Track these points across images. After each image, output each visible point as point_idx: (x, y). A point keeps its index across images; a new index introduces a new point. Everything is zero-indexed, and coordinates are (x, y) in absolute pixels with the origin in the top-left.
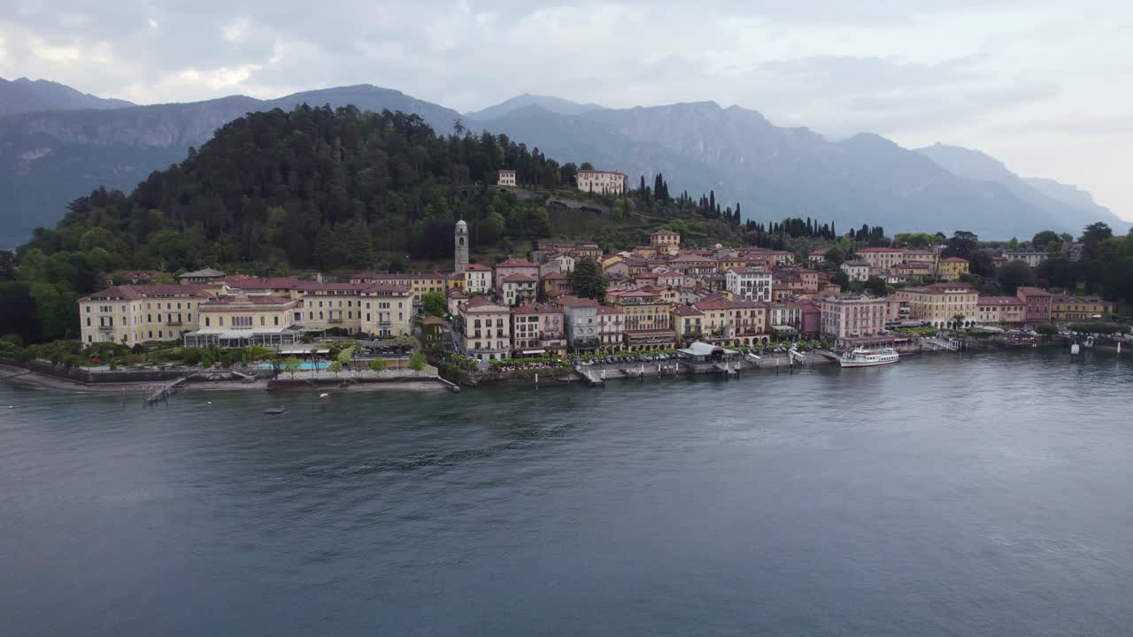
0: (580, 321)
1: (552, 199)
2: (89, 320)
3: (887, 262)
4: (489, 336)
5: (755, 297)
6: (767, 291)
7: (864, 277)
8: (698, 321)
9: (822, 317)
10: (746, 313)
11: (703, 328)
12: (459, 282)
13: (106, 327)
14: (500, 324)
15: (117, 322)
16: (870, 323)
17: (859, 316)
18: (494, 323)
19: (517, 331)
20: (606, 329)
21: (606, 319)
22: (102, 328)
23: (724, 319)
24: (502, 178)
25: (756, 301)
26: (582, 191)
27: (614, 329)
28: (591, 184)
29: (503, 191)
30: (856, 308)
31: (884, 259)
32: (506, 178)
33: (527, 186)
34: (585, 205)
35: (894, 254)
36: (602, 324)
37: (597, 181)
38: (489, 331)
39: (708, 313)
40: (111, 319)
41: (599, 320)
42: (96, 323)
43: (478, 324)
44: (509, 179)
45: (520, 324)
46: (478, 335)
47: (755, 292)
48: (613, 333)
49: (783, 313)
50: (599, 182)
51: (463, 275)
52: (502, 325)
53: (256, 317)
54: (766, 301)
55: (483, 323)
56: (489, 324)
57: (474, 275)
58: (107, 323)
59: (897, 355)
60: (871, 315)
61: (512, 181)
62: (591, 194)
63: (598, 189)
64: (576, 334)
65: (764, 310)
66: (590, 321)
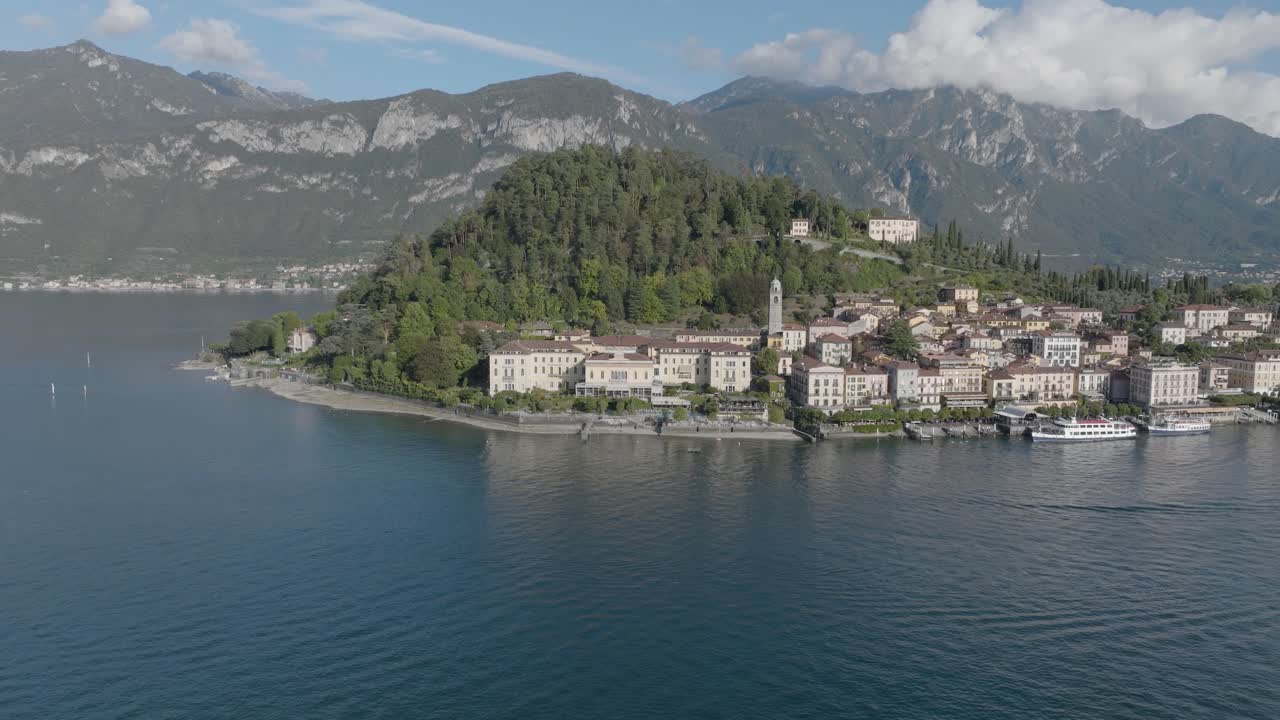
0: (903, 383)
1: (846, 249)
2: (496, 370)
3: (1209, 322)
4: (826, 394)
5: (1062, 362)
6: (1074, 356)
7: (1180, 340)
8: (1010, 385)
9: (1131, 384)
10: (1054, 378)
11: (1013, 392)
12: (777, 340)
13: (509, 377)
14: (836, 384)
15: (517, 373)
16: (1181, 390)
17: (1169, 383)
18: (831, 383)
19: (848, 391)
20: (925, 391)
21: (925, 381)
22: (506, 377)
23: (1033, 384)
24: (794, 227)
25: (1063, 365)
26: (873, 241)
27: (932, 391)
28: (883, 232)
29: (797, 241)
30: (1166, 376)
31: (1206, 318)
32: (798, 228)
33: (820, 234)
34: (878, 256)
35: (1217, 312)
36: (922, 386)
37: (889, 229)
38: (826, 390)
39: (1018, 377)
40: (512, 371)
41: (920, 382)
42: (501, 373)
43: (817, 383)
44: (803, 228)
45: (851, 384)
46: (817, 392)
47: (1062, 356)
48: (931, 395)
49: (1092, 378)
50: (891, 229)
51: (781, 334)
52: (837, 385)
53: (630, 372)
54: (1073, 365)
55: (822, 383)
56: (826, 383)
57: (791, 333)
58: (509, 374)
59: (1209, 425)
60: (1182, 383)
61: (805, 231)
62: (882, 244)
63: (890, 238)
64: (900, 394)
65: (1072, 375)
66: (912, 383)
